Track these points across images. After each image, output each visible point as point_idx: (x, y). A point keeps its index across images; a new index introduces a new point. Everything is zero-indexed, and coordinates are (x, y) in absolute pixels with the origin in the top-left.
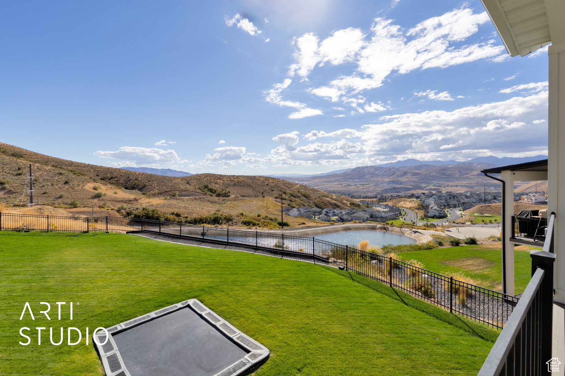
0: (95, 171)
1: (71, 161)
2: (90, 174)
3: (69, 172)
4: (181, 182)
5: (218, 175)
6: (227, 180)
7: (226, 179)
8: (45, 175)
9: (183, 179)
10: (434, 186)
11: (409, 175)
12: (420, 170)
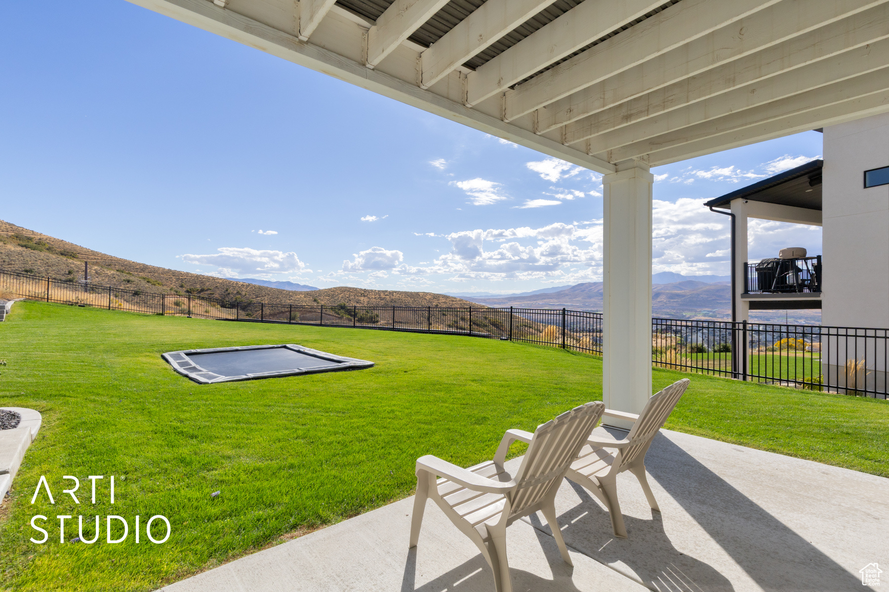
0: (178, 279)
1: (144, 265)
2: (171, 284)
3: (140, 279)
4: (305, 299)
5: (361, 289)
6: (375, 298)
7: (373, 296)
8: (106, 282)
9: (307, 294)
10: (705, 315)
11: (663, 298)
12: (682, 289)
